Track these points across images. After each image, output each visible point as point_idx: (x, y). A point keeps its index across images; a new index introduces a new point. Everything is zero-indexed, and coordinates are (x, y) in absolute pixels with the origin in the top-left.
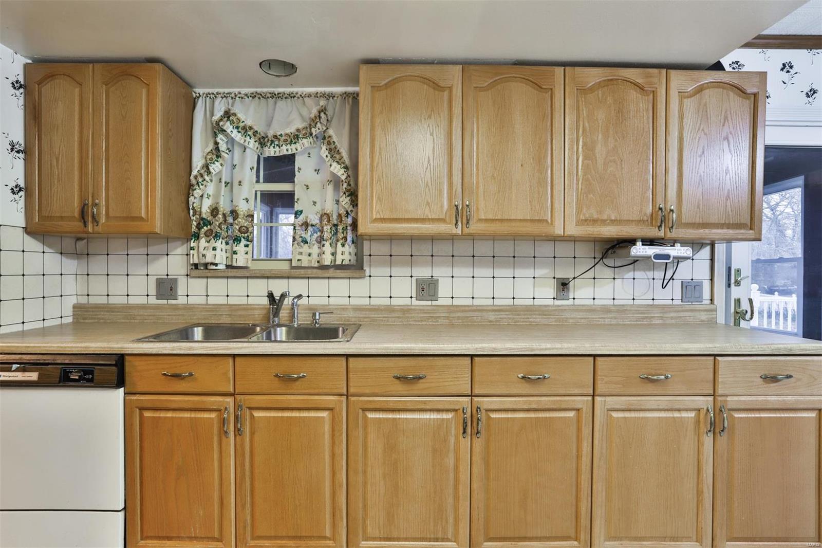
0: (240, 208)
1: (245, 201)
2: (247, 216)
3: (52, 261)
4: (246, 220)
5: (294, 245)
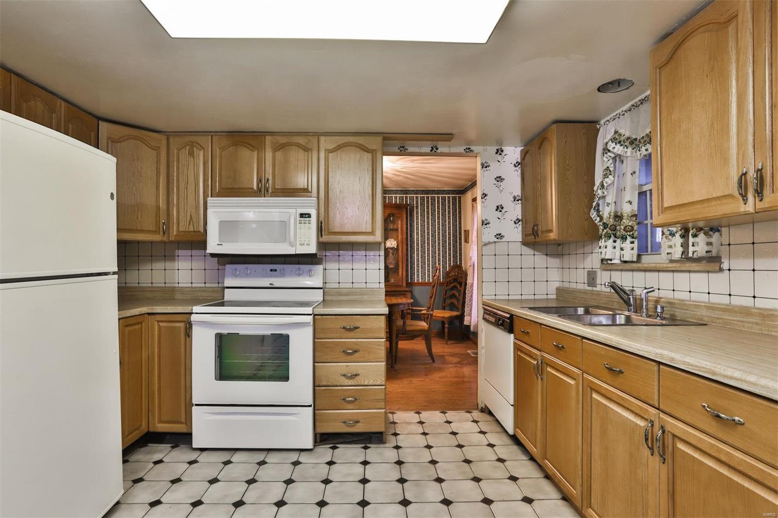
0: (624, 210)
1: (628, 204)
2: (631, 216)
3: (540, 260)
4: (631, 220)
5: (663, 239)
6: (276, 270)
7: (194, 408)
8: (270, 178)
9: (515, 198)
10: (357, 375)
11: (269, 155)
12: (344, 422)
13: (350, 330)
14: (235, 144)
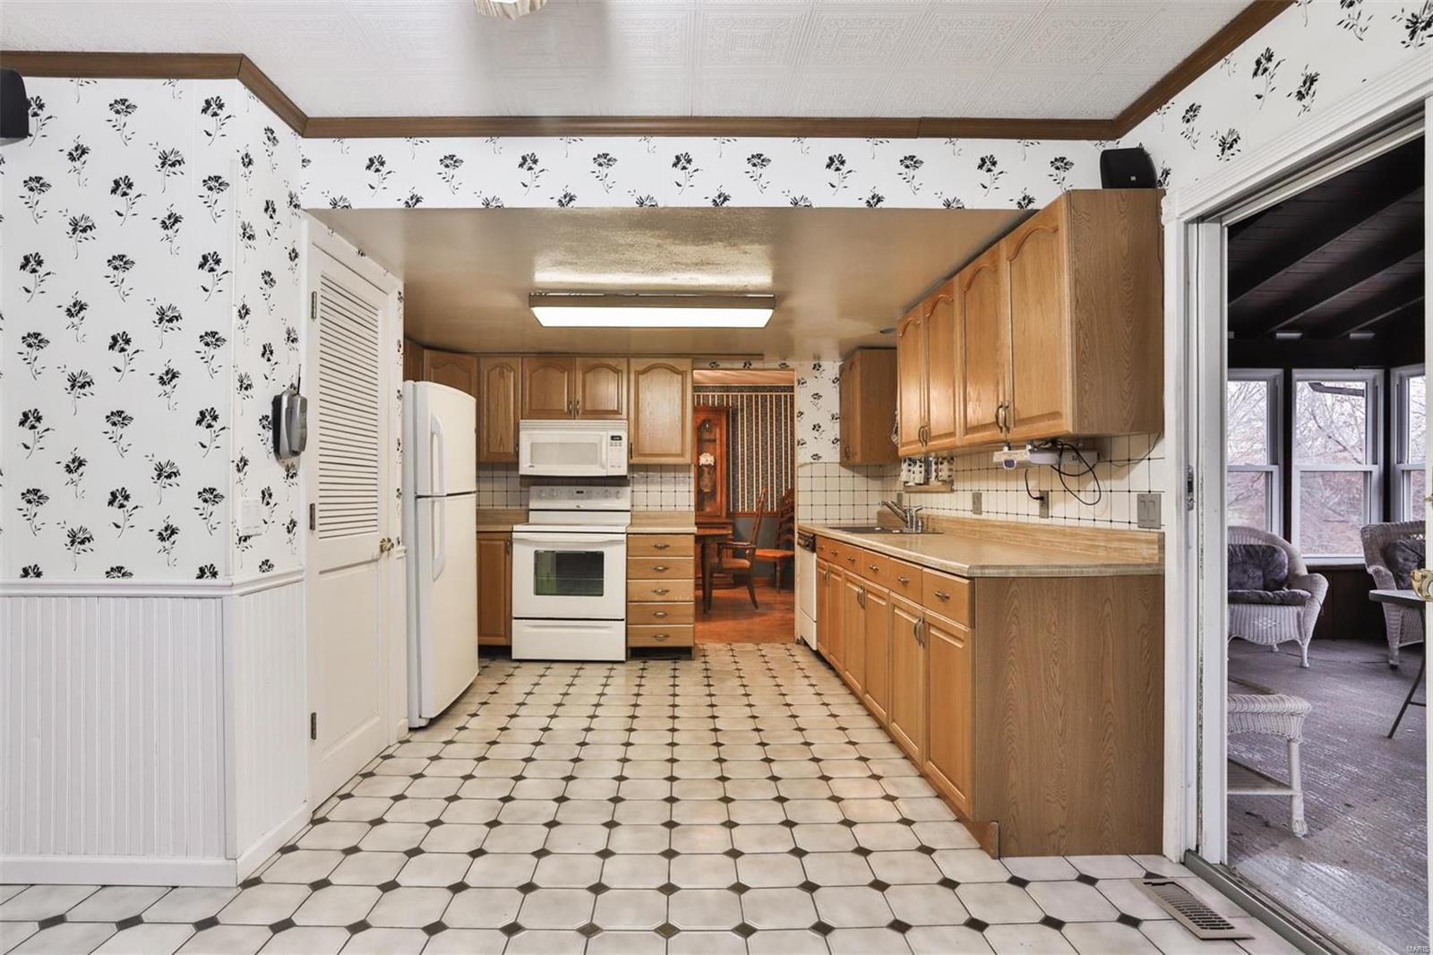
3: (860, 482)
6: (582, 492)
7: (514, 621)
8: (580, 400)
9: (833, 416)
10: (667, 591)
11: (579, 376)
12: (655, 637)
13: (661, 548)
14: (546, 366)
